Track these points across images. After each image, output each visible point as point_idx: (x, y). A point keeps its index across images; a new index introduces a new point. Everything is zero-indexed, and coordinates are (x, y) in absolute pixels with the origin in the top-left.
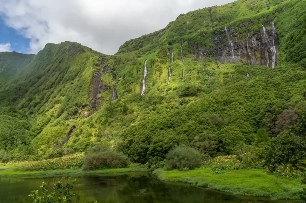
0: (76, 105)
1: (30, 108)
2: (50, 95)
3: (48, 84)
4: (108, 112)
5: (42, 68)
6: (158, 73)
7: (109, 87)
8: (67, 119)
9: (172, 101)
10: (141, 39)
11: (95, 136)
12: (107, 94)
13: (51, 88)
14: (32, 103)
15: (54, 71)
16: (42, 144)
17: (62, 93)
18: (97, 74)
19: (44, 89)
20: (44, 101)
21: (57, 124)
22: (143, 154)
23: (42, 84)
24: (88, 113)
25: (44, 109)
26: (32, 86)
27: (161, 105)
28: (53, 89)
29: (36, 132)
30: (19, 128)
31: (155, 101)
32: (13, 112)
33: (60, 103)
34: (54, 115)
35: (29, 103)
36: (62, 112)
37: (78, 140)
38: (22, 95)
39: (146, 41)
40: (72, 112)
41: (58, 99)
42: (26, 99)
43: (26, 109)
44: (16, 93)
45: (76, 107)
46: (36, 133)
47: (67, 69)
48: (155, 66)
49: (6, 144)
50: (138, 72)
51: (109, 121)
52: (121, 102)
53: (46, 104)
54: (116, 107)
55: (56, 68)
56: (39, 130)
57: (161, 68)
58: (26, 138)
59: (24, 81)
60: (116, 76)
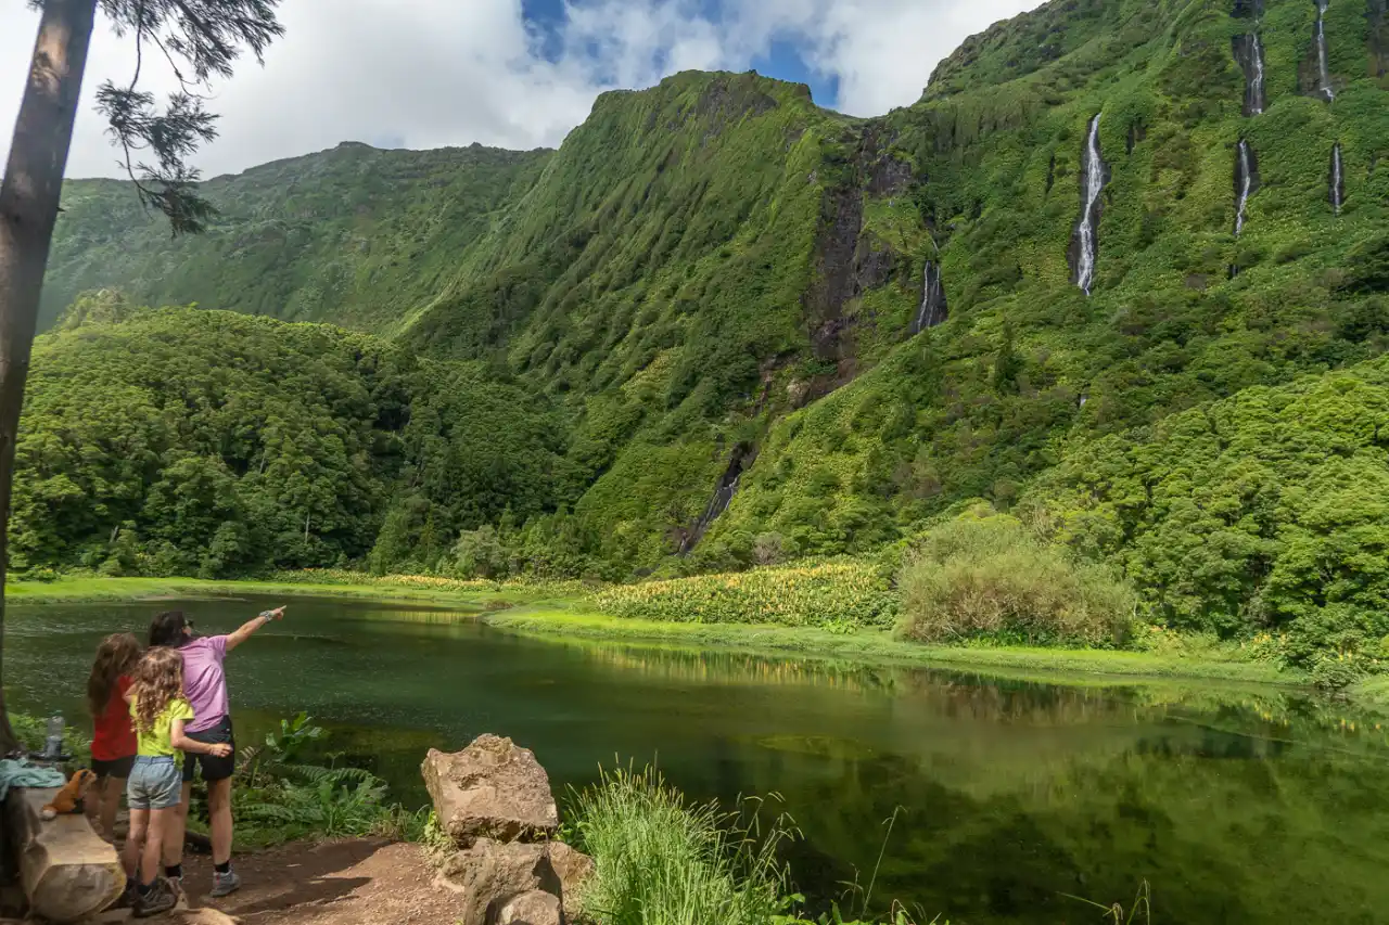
0: (752, 349)
1: (557, 366)
2: (632, 311)
3: (618, 263)
4: (914, 377)
5: (586, 203)
6: (1170, 178)
7: (901, 263)
8: (713, 412)
9: (1287, 317)
10: (1052, 16)
11: (856, 491)
12: (893, 296)
13: (634, 279)
14: (561, 347)
15: (636, 209)
16: (620, 517)
17: (685, 301)
18: (843, 206)
19: (603, 288)
20: (610, 338)
21: (674, 433)
22: (1234, 585)
23: (593, 265)
24: (804, 391)
25: (611, 370)
26: (553, 278)
27: (1223, 342)
28: (641, 283)
29: (590, 463)
30: (528, 447)
31: (1173, 319)
32: (501, 380)
33: (682, 344)
34: (657, 395)
35: (551, 349)
36: (692, 381)
37: (778, 506)
38: (519, 318)
39: (1083, 23)
40: (735, 383)
41: (670, 326)
42: (534, 332)
43: (544, 371)
44: (496, 307)
45: (752, 361)
46: (593, 467)
47: (698, 191)
48: (1148, 142)
49: (487, 506)
50: (1050, 181)
51: (921, 422)
52: (973, 332)
53: (619, 349)
54: (950, 354)
55: (646, 196)
56: (602, 456)
57: (1186, 148)
58: (557, 486)
59: (522, 259)
60: (932, 208)
